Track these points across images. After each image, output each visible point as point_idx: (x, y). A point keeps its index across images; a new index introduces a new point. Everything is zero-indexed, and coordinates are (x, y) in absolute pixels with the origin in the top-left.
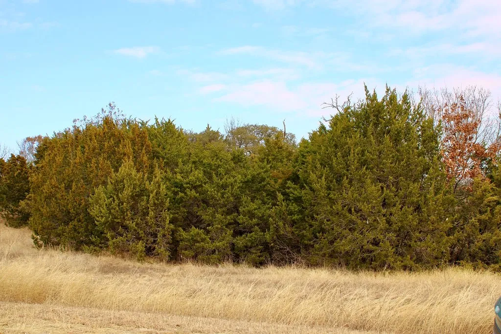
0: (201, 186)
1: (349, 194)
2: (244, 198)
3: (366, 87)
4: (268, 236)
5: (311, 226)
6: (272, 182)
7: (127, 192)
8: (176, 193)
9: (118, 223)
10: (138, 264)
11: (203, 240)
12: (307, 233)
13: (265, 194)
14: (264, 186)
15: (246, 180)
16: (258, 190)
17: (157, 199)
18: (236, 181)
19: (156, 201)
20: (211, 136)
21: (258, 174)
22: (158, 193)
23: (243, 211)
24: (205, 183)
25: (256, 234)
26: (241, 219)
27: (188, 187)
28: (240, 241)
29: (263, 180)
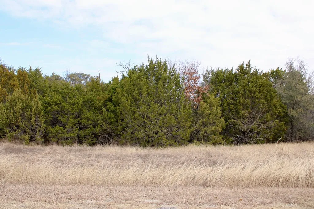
0: (60, 104)
1: (143, 109)
2: (84, 110)
3: (148, 56)
4: (97, 130)
5: (121, 125)
6: (98, 102)
7: (19, 107)
8: (46, 107)
9: (13, 123)
10: (26, 147)
11: (63, 133)
12: (119, 128)
13: (93, 108)
14: (93, 104)
15: (84, 101)
16: (90, 106)
17: (37, 110)
18: (79, 101)
19: (36, 112)
20: (56, 78)
21: (90, 98)
22: (37, 107)
23: (84, 117)
24: (63, 102)
25: (91, 130)
26: (83, 121)
27: (53, 104)
28: (82, 133)
29: (93, 101)
